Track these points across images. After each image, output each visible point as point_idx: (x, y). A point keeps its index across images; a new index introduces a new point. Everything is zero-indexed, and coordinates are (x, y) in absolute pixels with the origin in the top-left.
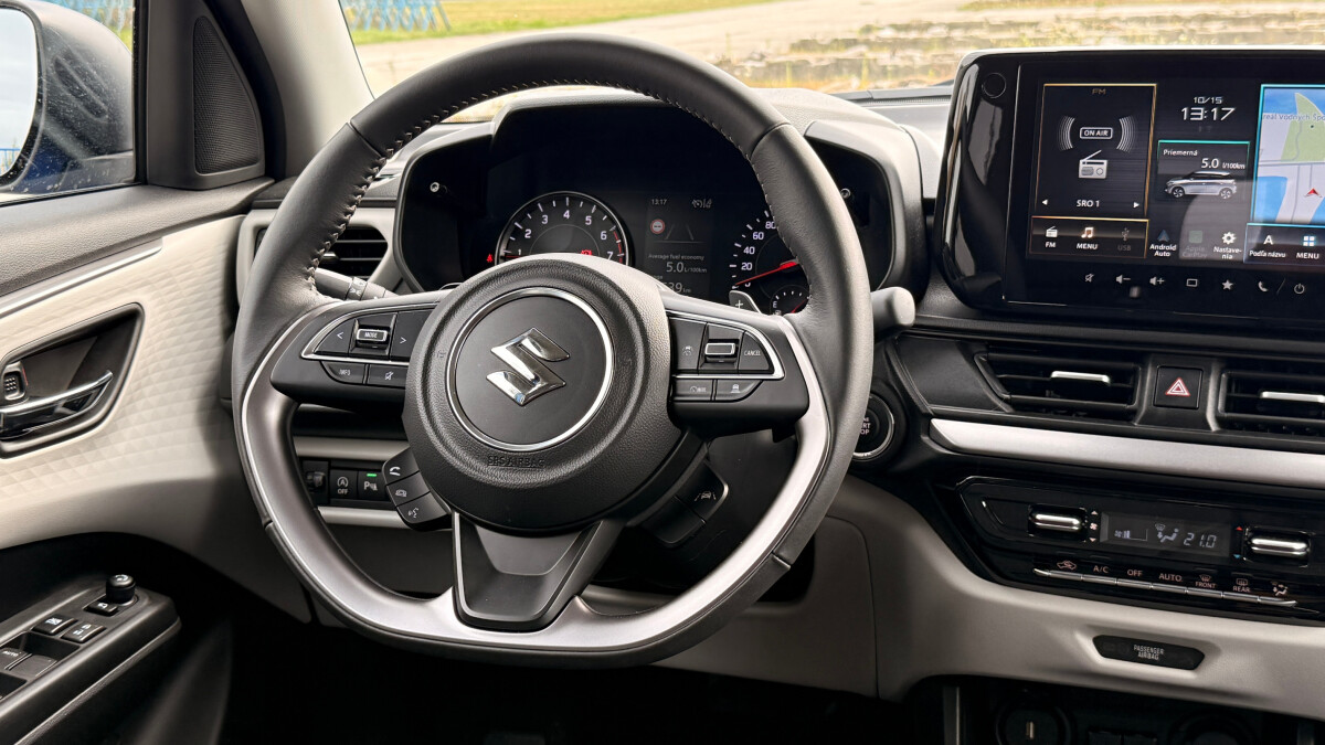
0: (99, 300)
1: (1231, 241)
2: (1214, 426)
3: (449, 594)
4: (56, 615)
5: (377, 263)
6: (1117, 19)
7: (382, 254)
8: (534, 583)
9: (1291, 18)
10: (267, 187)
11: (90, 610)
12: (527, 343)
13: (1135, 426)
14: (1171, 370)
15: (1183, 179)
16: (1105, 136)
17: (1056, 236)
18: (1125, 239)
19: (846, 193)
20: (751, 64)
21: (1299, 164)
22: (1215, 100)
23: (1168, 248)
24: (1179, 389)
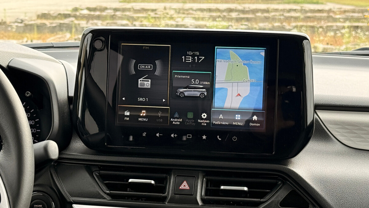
1: (205, 117)
2: (200, 203)
13: (166, 204)
14: (181, 177)
15: (183, 89)
16: (149, 68)
17: (129, 115)
18: (160, 116)
19: (28, 94)
20: (16, 24)
21: (232, 83)
22: (196, 53)
23: (179, 120)
24: (185, 186)
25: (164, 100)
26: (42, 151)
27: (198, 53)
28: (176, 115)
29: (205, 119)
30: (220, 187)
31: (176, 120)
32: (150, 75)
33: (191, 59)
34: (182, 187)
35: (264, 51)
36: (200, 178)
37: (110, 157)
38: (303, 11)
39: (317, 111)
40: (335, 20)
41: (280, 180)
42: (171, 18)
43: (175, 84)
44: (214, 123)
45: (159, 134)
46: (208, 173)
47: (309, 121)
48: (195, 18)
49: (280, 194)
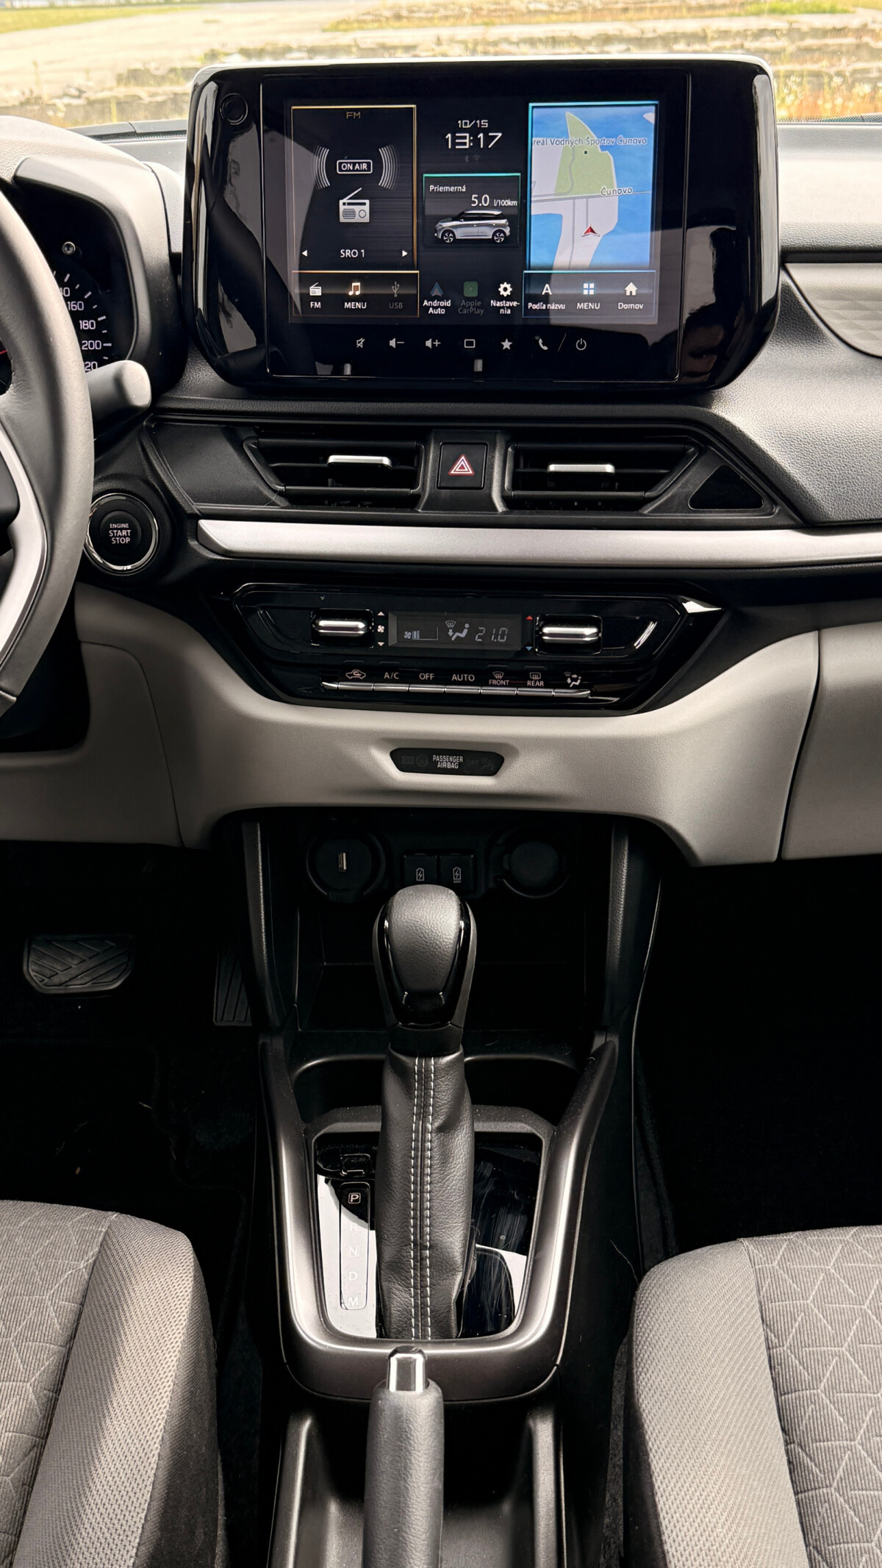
1: (508, 293)
2: (500, 507)
13: (418, 512)
14: (453, 446)
15: (453, 221)
16: (365, 170)
17: (320, 294)
18: (396, 296)
19: (70, 248)
21: (574, 198)
22: (480, 122)
23: (442, 303)
24: (462, 467)
25: (404, 253)
26: (110, 388)
27: (485, 124)
28: (437, 291)
29: (508, 298)
30: (546, 467)
31: (435, 303)
32: (365, 186)
33: (467, 141)
34: (455, 470)
35: (653, 108)
36: (498, 448)
37: (280, 403)
39: (789, 266)
41: (692, 444)
43: (431, 210)
44: (531, 308)
45: (396, 341)
46: (517, 434)
47: (767, 295)
49: (694, 478)
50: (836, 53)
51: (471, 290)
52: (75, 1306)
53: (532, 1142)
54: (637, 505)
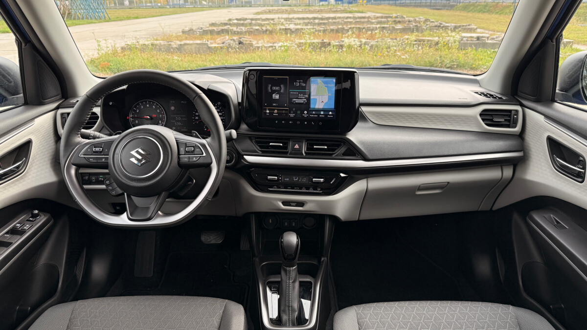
0: (19, 140)
2: (304, 154)
3: (126, 213)
4: (18, 223)
5: (97, 122)
6: (293, 18)
7: (98, 119)
8: (147, 208)
9: (335, 18)
10: (63, 102)
11: (27, 220)
12: (140, 151)
13: (288, 155)
14: (295, 142)
15: (295, 99)
16: (278, 89)
17: (269, 112)
18: (284, 113)
20: (198, 30)
21: (319, 96)
23: (293, 115)
24: (297, 146)
25: (286, 105)
26: (229, 135)
27: (302, 81)
28: (292, 112)
29: (306, 114)
30: (313, 147)
32: (278, 92)
33: (298, 84)
34: (295, 147)
35: (335, 79)
36: (304, 143)
38: (354, 18)
39: (361, 107)
40: (372, 23)
41: (342, 143)
42: (282, 24)
43: (291, 97)
44: (311, 116)
45: (284, 122)
46: (308, 140)
48: (296, 24)
49: (342, 150)
50: (363, 23)
51: (299, 112)
52: (220, 320)
53: (311, 283)
54: (331, 155)
